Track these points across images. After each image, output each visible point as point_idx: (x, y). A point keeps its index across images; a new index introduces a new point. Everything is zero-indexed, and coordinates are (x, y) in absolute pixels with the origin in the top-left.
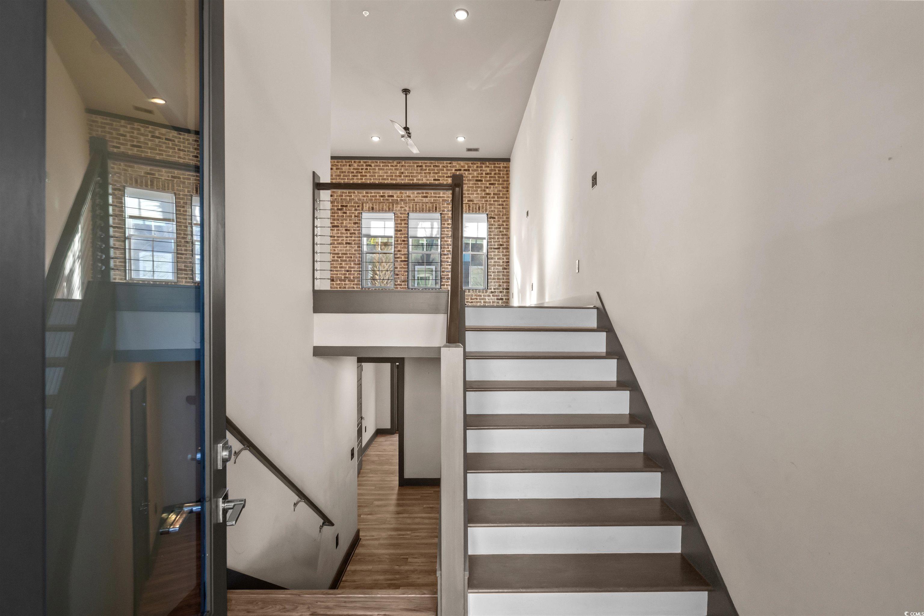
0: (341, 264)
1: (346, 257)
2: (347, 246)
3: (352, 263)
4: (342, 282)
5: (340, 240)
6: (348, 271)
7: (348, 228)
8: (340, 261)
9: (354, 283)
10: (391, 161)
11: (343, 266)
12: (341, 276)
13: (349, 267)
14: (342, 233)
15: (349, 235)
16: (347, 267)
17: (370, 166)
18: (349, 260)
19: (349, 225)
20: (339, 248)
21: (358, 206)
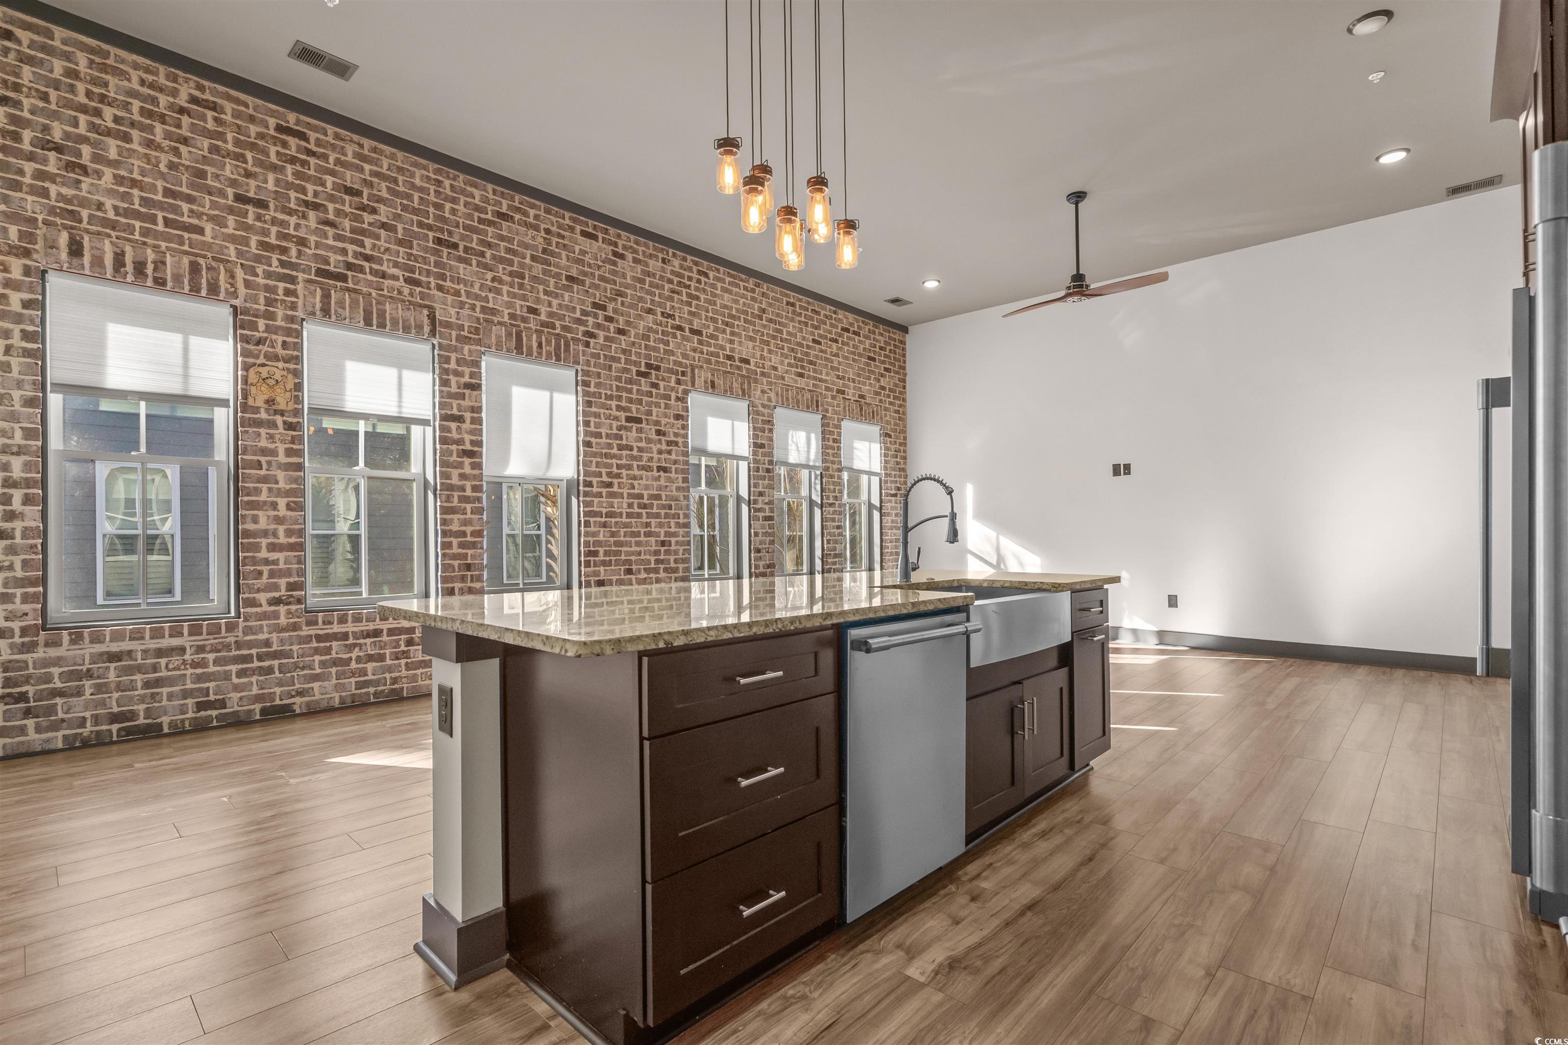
0: (648, 525)
1: (658, 505)
2: (660, 476)
3: (673, 522)
4: (651, 575)
5: (645, 459)
6: (663, 543)
7: (662, 428)
8: (644, 515)
9: (676, 575)
10: (743, 276)
11: (653, 529)
12: (648, 557)
13: (666, 532)
14: (649, 441)
15: (664, 447)
16: (662, 534)
17: (706, 275)
18: (666, 514)
19: (664, 421)
20: (644, 482)
21: (683, 374)
